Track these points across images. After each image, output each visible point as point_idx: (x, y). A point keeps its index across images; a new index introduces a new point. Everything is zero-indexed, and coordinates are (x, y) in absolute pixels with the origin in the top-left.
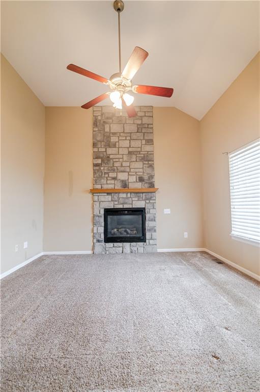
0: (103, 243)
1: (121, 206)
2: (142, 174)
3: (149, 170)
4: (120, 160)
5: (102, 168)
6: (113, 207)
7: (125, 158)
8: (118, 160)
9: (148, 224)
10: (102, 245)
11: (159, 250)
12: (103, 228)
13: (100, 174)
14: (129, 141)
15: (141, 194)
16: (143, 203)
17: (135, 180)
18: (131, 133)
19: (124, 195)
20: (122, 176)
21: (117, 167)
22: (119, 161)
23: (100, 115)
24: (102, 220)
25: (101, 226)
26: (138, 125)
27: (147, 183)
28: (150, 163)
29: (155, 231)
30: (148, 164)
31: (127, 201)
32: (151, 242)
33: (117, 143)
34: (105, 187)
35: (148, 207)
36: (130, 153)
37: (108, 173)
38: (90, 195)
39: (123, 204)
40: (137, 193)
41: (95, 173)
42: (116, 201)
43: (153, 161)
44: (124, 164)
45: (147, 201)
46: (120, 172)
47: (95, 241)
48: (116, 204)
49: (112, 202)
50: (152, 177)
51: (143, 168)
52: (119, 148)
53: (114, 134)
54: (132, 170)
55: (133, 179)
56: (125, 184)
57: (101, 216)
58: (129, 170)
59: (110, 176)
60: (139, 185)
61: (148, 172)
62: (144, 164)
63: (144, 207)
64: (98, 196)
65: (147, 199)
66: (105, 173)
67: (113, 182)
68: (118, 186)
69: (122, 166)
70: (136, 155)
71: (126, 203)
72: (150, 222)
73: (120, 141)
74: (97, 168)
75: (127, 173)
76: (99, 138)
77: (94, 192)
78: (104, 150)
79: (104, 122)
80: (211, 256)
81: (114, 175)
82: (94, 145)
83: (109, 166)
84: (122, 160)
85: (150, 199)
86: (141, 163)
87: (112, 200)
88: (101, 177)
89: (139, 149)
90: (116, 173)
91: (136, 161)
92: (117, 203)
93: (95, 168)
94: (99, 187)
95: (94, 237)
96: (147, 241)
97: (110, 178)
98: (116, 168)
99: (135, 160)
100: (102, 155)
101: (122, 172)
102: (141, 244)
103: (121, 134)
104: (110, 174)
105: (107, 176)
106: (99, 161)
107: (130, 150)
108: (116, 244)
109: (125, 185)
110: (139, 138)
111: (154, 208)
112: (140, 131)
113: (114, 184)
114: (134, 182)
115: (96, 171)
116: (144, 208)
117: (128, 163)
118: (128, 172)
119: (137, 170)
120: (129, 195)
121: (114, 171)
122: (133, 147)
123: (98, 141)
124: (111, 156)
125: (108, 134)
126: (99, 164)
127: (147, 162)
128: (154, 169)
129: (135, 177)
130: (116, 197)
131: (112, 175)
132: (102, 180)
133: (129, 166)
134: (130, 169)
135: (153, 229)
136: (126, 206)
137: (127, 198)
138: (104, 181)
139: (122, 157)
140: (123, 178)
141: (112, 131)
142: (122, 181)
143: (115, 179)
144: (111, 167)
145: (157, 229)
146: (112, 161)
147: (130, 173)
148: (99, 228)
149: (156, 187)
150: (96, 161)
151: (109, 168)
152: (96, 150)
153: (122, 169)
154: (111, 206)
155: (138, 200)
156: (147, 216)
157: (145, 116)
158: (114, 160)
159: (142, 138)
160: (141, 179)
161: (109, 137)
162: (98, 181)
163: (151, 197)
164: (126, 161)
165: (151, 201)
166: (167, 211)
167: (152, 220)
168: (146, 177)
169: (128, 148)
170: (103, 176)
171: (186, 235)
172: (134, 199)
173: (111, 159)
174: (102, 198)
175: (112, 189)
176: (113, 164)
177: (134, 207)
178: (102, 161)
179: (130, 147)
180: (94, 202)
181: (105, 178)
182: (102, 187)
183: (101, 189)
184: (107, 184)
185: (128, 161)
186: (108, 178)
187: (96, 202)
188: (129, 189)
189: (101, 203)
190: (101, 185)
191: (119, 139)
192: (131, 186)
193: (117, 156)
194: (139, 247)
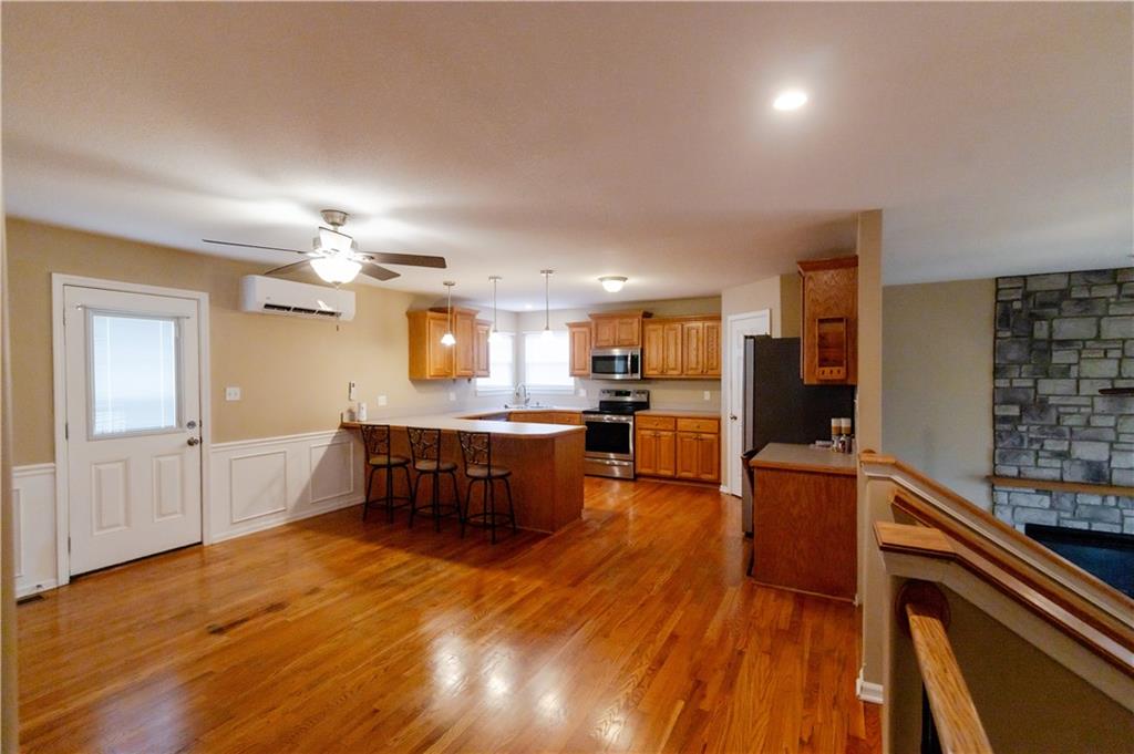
1: (1083, 526)
4: (1083, 410)
5: (1022, 428)
6: (1054, 524)
7: (1101, 406)
8: (1074, 410)
13: (1017, 442)
14: (1116, 362)
18: (1125, 340)
19: (1096, 500)
20: (1089, 451)
21: (1071, 428)
22: (1079, 413)
23: (1019, 297)
31: (1104, 514)
33: (1074, 367)
34: (1033, 473)
37: (1041, 442)
38: (985, 488)
39: (1090, 520)
41: (997, 436)
42: (1066, 511)
44: (1097, 421)
46: (1081, 439)
48: (1064, 519)
49: (1054, 513)
52: (1078, 379)
53: (1065, 343)
54: (1122, 438)
55: (1125, 460)
56: (1099, 471)
58: (1113, 438)
59: (1047, 447)
64: (1009, 493)
66: (1031, 441)
67: (1057, 463)
68: (1075, 474)
69: (1088, 424)
71: (1100, 520)
73: (1082, 363)
74: (1007, 427)
75: (1107, 446)
76: (1012, 356)
77: (994, 480)
78: (1029, 383)
79: (1031, 315)
81: (1063, 446)
82: (997, 372)
83: (1046, 422)
84: (1089, 410)
87: (1052, 507)
88: (1018, 450)
90: (1067, 443)
92: (1068, 515)
93: (1000, 426)
94: (1011, 471)
97: (1047, 454)
98: (1067, 430)
100: (1022, 397)
101: (1088, 440)
103: (1090, 344)
104: (1046, 442)
105: (1036, 446)
106: (1014, 411)
107: (1121, 384)
109: (1098, 473)
113: (1062, 468)
114: (1130, 468)
115: (1003, 434)
117: (1113, 418)
118: (1111, 444)
120: (1111, 501)
121: (1060, 436)
123: (1013, 362)
124: (1052, 400)
125: (1044, 346)
126: (1013, 417)
130: (1066, 502)
131: (1050, 445)
132: (1023, 457)
133: (1115, 427)
134: (1118, 434)
136: (1097, 527)
137: (1105, 507)
138: (1027, 459)
139: (1089, 403)
140: (1090, 457)
141: (1056, 337)
142: (1090, 463)
143: (1062, 455)
144: (1051, 427)
146: (1053, 413)
147: (1115, 446)
150: (1004, 410)
151: (1046, 430)
152: (1002, 383)
153: (1089, 432)
154: (1049, 520)
158: (1061, 409)
161: (1048, 352)
162: (1008, 458)
164: (1102, 414)
169: (1112, 379)
170: (1025, 447)
172: (1126, 512)
173: (1050, 406)
174: (1021, 499)
175: (1054, 481)
176: (1058, 418)
177: (1126, 531)
178: (1021, 412)
179: (1120, 376)
180: (994, 504)
181: (1032, 452)
182: (1019, 472)
183: (1020, 479)
184: (1037, 466)
185: (1111, 415)
186: (1041, 453)
187: (1001, 505)
188: (1110, 485)
189: (1018, 510)
190: (1019, 467)
191: (1080, 358)
192: (1121, 478)
193: (1073, 401)
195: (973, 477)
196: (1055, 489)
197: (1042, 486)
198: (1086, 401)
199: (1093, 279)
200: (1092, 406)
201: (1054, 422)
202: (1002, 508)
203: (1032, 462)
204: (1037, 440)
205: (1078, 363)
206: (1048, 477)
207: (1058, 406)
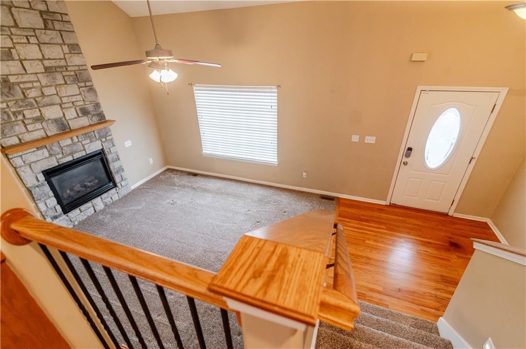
0: (64, 216)
1: (69, 159)
2: (82, 103)
3: (90, 97)
4: (35, 84)
6: (57, 164)
7: (44, 80)
8: (30, 85)
9: (113, 166)
10: (64, 219)
11: (133, 187)
12: (54, 199)
14: (37, 47)
15: (93, 133)
16: (99, 143)
17: (75, 115)
18: (34, 30)
19: (68, 142)
20: (52, 113)
21: (35, 99)
22: (33, 87)
24: (47, 188)
25: (49, 197)
26: (41, 12)
27: (94, 115)
28: (88, 84)
29: (123, 170)
30: (86, 87)
31: (75, 148)
32: (123, 183)
33: (13, 51)
34: (27, 137)
35: (106, 146)
37: (21, 112)
39: (72, 154)
42: (58, 154)
43: (91, 82)
44: (47, 91)
45: (104, 140)
46: (44, 106)
48: (60, 158)
49: (54, 158)
50: (97, 105)
51: (80, 94)
52: (21, 61)
54: (64, 100)
55: (71, 114)
56: (62, 124)
57: (43, 185)
58: (59, 101)
59: (28, 116)
60: (84, 121)
61: (90, 99)
62: (80, 87)
63: (101, 148)
64: (21, 156)
65: (103, 137)
66: (14, 113)
67: (39, 125)
68: (53, 130)
69: (43, 95)
70: (61, 72)
71: (76, 152)
72: (115, 163)
73: (17, 47)
75: (59, 106)
80: (182, 172)
81: (38, 114)
83: (17, 98)
84: (38, 84)
85: (105, 137)
86: (75, 86)
87: (51, 155)
88: (9, 122)
89: (63, 63)
90: (37, 110)
91: (66, 83)
92: (60, 156)
96: (119, 185)
97: (30, 121)
98: (32, 100)
101: (48, 105)
102: (114, 191)
103: (13, 30)
104: (25, 112)
105: (20, 117)
107: (47, 63)
108: (82, 208)
109: (64, 129)
110: (55, 41)
111: (114, 145)
112: (50, 26)
113: (43, 128)
114: (75, 118)
116: (103, 150)
117: (53, 88)
119: (74, 99)
120: (75, 139)
121: (31, 106)
122: (49, 59)
124: (12, 79)
127: (83, 84)
128: (96, 92)
129: (73, 109)
130: (55, 148)
131: (30, 114)
132: (16, 128)
133: (57, 94)
134: (60, 98)
135: (121, 169)
136: (76, 156)
137: (74, 144)
138: (20, 128)
139: (36, 79)
140: (53, 116)
142: (56, 120)
143: (40, 119)
144: (22, 100)
145: (124, 167)
146: (17, 88)
147: (63, 106)
148: (48, 202)
151: (21, 104)
153: (46, 100)
154: (53, 163)
155: (91, 142)
156: (109, 157)
158: (22, 86)
159: (60, 41)
160: (85, 112)
162: (6, 131)
163: (106, 133)
164: (47, 86)
165: (108, 138)
166: (128, 144)
167: (115, 160)
168: (90, 108)
169: (41, 60)
170: (13, 119)
171: (151, 160)
172: (83, 143)
173: (13, 84)
174: (31, 158)
175: (43, 139)
176: (23, 93)
177: (88, 152)
179: (44, 58)
180: (15, 168)
181: (20, 122)
182: (20, 140)
183: (22, 144)
184: (28, 131)
185: (52, 86)
186: (26, 122)
187: (20, 167)
188: (71, 131)
189: (33, 165)
190: (17, 136)
191: (13, 43)
192: (74, 125)
193: (26, 78)
194: (112, 196)
196: (47, 143)
197: (38, 144)
198: (34, 78)
200: (38, 81)
201: (22, 97)
202: (23, 168)
203: (24, 130)
204: (19, 113)
205: (14, 48)
206: (39, 137)
207: (18, 84)
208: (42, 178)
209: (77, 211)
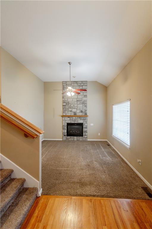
0: (66, 137)
1: (73, 122)
2: (82, 109)
3: (85, 108)
5: (66, 107)
8: (72, 104)
9: (84, 130)
11: (88, 140)
12: (66, 131)
15: (82, 118)
16: (82, 121)
19: (75, 118)
20: (74, 110)
21: (72, 106)
23: (65, 85)
27: (84, 113)
28: (85, 105)
29: (87, 132)
31: (76, 120)
32: (85, 136)
34: (67, 114)
35: (84, 123)
36: (77, 101)
38: (61, 118)
39: (74, 121)
40: (80, 117)
41: (63, 109)
43: (87, 104)
44: (75, 105)
45: (84, 120)
47: (63, 135)
50: (86, 111)
51: (82, 107)
52: (73, 98)
54: (78, 108)
55: (78, 111)
57: (65, 126)
60: (81, 114)
61: (85, 109)
62: (83, 105)
67: (70, 112)
68: (72, 114)
69: (74, 106)
70: (80, 101)
71: (75, 121)
72: (85, 129)
74: (64, 107)
75: (76, 109)
77: (63, 116)
78: (67, 99)
81: (71, 110)
82: (63, 97)
83: (69, 106)
85: (85, 119)
87: (70, 120)
89: (81, 99)
92: (72, 121)
93: (63, 107)
94: (65, 114)
95: (63, 134)
96: (83, 136)
99: (79, 104)
100: (66, 102)
102: (81, 137)
105: (68, 110)
107: (77, 99)
108: (71, 137)
109: (75, 114)
111: (86, 123)
116: (83, 123)
119: (80, 108)
120: (77, 118)
121: (71, 108)
122: (79, 98)
123: (65, 96)
124: (70, 102)
128: (87, 107)
130: (71, 118)
131: (70, 110)
132: (66, 112)
133: (77, 106)
136: (75, 122)
137: (76, 119)
138: (67, 112)
140: (74, 111)
143: (71, 111)
145: (88, 131)
149: (88, 115)
150: (64, 104)
152: (64, 99)
153: (74, 107)
154: (69, 122)
155: (80, 120)
156: (84, 126)
157: (84, 85)
159: (82, 94)
160: (82, 112)
162: (64, 112)
163: (86, 119)
164: (76, 104)
166: (92, 125)
167: (85, 128)
168: (84, 111)
170: (66, 110)
171: (99, 134)
172: (78, 119)
174: (66, 119)
175: (70, 115)
177: (78, 122)
178: (66, 104)
179: (77, 98)
184: (68, 113)
187: (64, 120)
189: (66, 121)
192: (78, 114)
193: (72, 102)
194: (80, 138)
195: (60, 116)
197: (69, 117)
198: (73, 102)
199: (74, 82)
200: (74, 103)
204: (68, 109)
207: (70, 103)
208: (66, 124)
209: (69, 137)
